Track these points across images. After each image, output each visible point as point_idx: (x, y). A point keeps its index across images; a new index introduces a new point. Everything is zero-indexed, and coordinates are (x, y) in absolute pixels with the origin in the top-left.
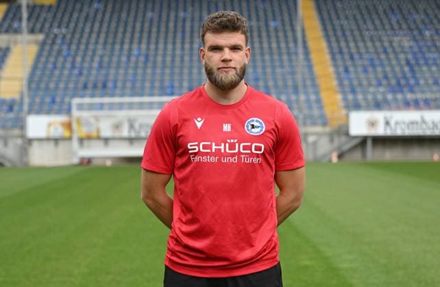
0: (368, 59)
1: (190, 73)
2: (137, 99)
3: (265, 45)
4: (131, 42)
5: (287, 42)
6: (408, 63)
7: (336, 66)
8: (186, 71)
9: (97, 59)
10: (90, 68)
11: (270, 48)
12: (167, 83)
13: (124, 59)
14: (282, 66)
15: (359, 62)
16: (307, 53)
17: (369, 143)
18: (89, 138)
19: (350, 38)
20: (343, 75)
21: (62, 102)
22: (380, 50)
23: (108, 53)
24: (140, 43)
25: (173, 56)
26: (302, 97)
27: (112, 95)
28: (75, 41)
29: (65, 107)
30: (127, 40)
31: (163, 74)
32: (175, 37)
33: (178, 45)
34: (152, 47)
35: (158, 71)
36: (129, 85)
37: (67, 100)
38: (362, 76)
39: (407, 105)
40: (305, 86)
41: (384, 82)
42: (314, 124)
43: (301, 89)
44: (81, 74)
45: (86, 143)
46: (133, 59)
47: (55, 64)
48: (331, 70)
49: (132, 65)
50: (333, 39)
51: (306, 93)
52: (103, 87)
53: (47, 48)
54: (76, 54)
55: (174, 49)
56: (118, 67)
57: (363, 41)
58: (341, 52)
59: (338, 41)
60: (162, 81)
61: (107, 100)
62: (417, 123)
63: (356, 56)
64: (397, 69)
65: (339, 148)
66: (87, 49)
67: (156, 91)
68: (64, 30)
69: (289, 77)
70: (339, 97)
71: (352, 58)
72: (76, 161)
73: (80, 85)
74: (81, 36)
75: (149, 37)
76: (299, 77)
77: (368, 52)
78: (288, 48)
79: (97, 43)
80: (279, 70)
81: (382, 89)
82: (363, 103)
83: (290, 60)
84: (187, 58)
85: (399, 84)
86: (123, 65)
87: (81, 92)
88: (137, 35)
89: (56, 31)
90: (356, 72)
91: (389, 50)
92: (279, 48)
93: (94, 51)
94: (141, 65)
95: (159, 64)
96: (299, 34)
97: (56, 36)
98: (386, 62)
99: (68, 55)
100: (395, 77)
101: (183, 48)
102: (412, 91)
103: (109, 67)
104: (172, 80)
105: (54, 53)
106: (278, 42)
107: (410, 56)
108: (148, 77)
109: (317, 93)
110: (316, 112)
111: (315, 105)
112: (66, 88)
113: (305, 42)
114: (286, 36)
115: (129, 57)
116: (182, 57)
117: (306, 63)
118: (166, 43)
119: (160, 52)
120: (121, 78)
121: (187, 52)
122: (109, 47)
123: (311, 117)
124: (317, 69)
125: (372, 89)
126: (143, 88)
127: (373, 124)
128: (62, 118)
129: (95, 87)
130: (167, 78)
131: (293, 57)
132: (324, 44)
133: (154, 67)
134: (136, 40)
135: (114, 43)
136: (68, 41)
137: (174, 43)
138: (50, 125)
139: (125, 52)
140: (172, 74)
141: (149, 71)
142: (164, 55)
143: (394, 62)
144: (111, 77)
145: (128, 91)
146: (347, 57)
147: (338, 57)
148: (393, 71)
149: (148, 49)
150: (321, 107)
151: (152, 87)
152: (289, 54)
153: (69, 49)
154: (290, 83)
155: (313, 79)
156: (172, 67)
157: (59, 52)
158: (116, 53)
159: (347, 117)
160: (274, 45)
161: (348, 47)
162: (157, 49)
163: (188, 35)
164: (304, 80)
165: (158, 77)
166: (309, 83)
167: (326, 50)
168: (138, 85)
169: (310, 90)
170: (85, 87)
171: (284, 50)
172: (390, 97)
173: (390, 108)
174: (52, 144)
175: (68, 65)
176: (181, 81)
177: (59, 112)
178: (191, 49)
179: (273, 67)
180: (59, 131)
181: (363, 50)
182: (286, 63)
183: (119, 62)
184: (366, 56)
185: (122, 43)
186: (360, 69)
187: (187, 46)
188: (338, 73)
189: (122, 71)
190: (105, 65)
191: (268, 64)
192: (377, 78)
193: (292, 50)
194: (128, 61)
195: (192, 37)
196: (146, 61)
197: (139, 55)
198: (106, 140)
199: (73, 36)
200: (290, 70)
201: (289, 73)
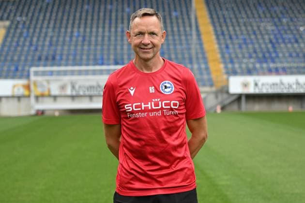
0: (242, 39)
1: (115, 49)
2: (77, 68)
3: (169, 29)
4: (73, 27)
5: (184, 27)
6: (271, 42)
7: (219, 44)
8: (112, 47)
9: (48, 39)
10: (43, 46)
11: (173, 31)
12: (99, 57)
13: (68, 39)
14: (181, 44)
15: (236, 41)
16: (199, 34)
17: (243, 99)
18: (43, 96)
19: (229, 24)
20: (225, 50)
21: (23, 70)
22: (251, 32)
23: (56, 34)
24: (79, 27)
25: (103, 37)
26: (196, 66)
27: (60, 65)
28: (32, 26)
29: (26, 73)
30: (70, 26)
31: (96, 50)
32: (104, 23)
33: (107, 29)
34: (88, 30)
35: (92, 47)
36: (71, 57)
37: (27, 68)
38: (238, 51)
39: (270, 71)
40: (197, 58)
41: (254, 55)
42: (204, 85)
43: (194, 60)
44: (36, 49)
45: (40, 99)
46: (74, 39)
47: (18, 42)
48: (216, 46)
49: (73, 43)
50: (217, 24)
51: (198, 63)
52: (52, 60)
53: (12, 31)
54: (33, 36)
55: (104, 32)
56: (63, 45)
58: (223, 34)
59: (221, 26)
60: (95, 55)
61: (55, 68)
62: (277, 84)
63: (234, 37)
64: (263, 46)
65: (222, 102)
66: (41, 31)
67: (91, 62)
68: (24, 18)
69: (186, 51)
70: (222, 66)
71: (231, 38)
72: (33, 112)
73: (36, 58)
74: (37, 23)
75: (86, 23)
76: (193, 52)
77: (242, 34)
78: (185, 31)
80: (178, 47)
81: (252, 60)
82: (239, 71)
83: (187, 40)
84: (113, 38)
85: (264, 57)
86: (67, 43)
87: (37, 63)
88: (77, 22)
89: (18, 18)
90: (234, 49)
91: (258, 32)
92: (179, 31)
93: (46, 33)
94: (80, 43)
95: (93, 43)
96: (193, 21)
97: (18, 22)
98: (255, 41)
100: (262, 51)
101: (110, 31)
102: (273, 62)
103: (57, 45)
104: (102, 54)
105: (17, 35)
106: (178, 27)
107: (272, 37)
108: (85, 52)
109: (206, 63)
110: (205, 77)
111: (204, 72)
112: (26, 60)
113: (197, 27)
114: (184, 22)
115: (71, 37)
116: (109, 37)
117: (198, 42)
118: (98, 27)
119: (94, 34)
120: (65, 52)
121: (113, 34)
122: (57, 30)
123: (202, 80)
124: (206, 46)
125: (245, 61)
126: (81, 59)
127: (245, 85)
128: (23, 82)
129: (47, 59)
130: (99, 52)
131: (189, 37)
132: (211, 28)
133: (90, 45)
134: (76, 26)
135: (60, 27)
136: (27, 26)
137: (104, 27)
138: (14, 86)
139: (68, 34)
140: (102, 50)
141: (86, 48)
142: (97, 36)
143: (261, 41)
144: (58, 52)
145: (70, 62)
146: (227, 37)
147: (221, 37)
148: (260, 47)
149: (85, 31)
150: (209, 73)
151: (88, 59)
152: (186, 35)
153: (28, 31)
154: (186, 56)
155: (203, 53)
156: (102, 45)
157: (21, 34)
158: (62, 34)
159: (228, 80)
160: (175, 29)
161: (228, 30)
162: (91, 32)
163: (113, 22)
164: (197, 53)
165: (92, 52)
166: (200, 56)
167: (213, 33)
168: (78, 57)
169: (201, 61)
170: (40, 59)
171: (182, 33)
172: (258, 66)
173: (258, 74)
174: (16, 100)
175: (27, 44)
176: (109, 55)
177: (21, 77)
178: (116, 31)
179: (175, 45)
180: (22, 91)
181: (239, 33)
182: (184, 42)
183: (64, 41)
184: (241, 37)
185: (66, 28)
186: (237, 46)
187: (113, 30)
188: (221, 49)
189: (66, 48)
190: (54, 43)
191: (171, 42)
192: (248, 52)
193: (188, 32)
194: (71, 40)
195: (116, 23)
196: (84, 40)
197: (78, 36)
198: (55, 97)
199: (31, 23)
200: (187, 47)
201: (186, 49)
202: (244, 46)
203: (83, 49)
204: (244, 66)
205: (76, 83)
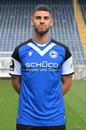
2: (5, 53)
3: (60, 30)
4: (4, 28)
5: (70, 29)
11: (62, 31)
13: (0, 35)
14: (67, 39)
16: (78, 34)
24: (7, 29)
25: (21, 34)
26: (76, 52)
30: (2, 28)
32: (22, 26)
33: (24, 30)
34: (13, 30)
36: (2, 46)
40: (77, 48)
42: (81, 64)
43: (76, 49)
46: (4, 35)
49: (4, 38)
51: (78, 51)
55: (22, 31)
69: (70, 44)
75: (11, 26)
76: (74, 44)
78: (70, 31)
80: (66, 41)
83: (71, 37)
84: (27, 35)
88: (6, 25)
92: (66, 31)
94: (7, 38)
95: (15, 38)
96: (75, 25)
101: (25, 31)
106: (66, 29)
108: (11, 43)
109: (82, 51)
110: (82, 59)
111: (81, 56)
113: (77, 29)
114: (69, 27)
116: (25, 35)
118: (18, 29)
119: (16, 33)
121: (27, 32)
123: (80, 61)
124: (82, 41)
126: (8, 48)
131: (73, 35)
133: (13, 39)
134: (6, 28)
137: (22, 29)
139: (1, 33)
141: (11, 41)
142: (18, 34)
145: (2, 49)
149: (11, 31)
150: (84, 57)
152: (70, 34)
155: (81, 45)
156: (21, 39)
160: (64, 30)
162: (14, 31)
164: (77, 45)
166: (79, 46)
168: (6, 46)
169: (79, 49)
171: (68, 32)
178: (29, 31)
179: (64, 39)
182: (69, 38)
187: (27, 30)
191: (62, 38)
193: (72, 32)
194: (2, 36)
195: (29, 26)
196: (10, 36)
197: (7, 34)
200: (71, 41)
201: (70, 42)
203: (9, 42)
205: (5, 62)
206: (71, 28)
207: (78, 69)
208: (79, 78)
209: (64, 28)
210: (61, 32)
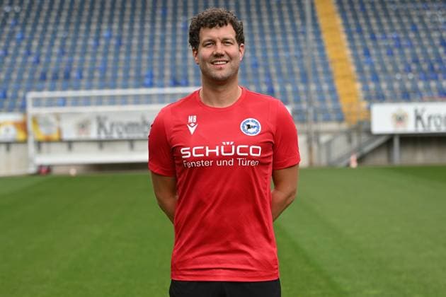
0: (393, 38)
1: (174, 59)
2: (106, 92)
3: (266, 23)
4: (100, 22)
5: (292, 20)
6: (443, 43)
7: (353, 48)
8: (168, 56)
9: (57, 43)
10: (49, 55)
11: (272, 27)
12: (144, 72)
13: (91, 42)
14: (287, 49)
15: (381, 43)
16: (318, 33)
17: (396, 142)
18: (49, 141)
19: (370, 13)
20: (363, 59)
21: (15, 97)
22: (408, 27)
23: (71, 35)
24: (111, 22)
25: (152, 38)
26: (313, 87)
27: (77, 88)
28: (31, 21)
29: (19, 103)
30: (95, 20)
31: (139, 61)
32: (154, 15)
33: (158, 25)
34: (126, 27)
35: (134, 57)
36: (97, 74)
37: (21, 94)
38: (386, 59)
39: (443, 95)
40: (316, 73)
41: (414, 67)
42: (327, 120)
43: (311, 77)
44: (38, 61)
45: (44, 146)
46: (102, 42)
47: (5, 49)
48: (348, 52)
49: (101, 49)
50: (349, 14)
51: (318, 82)
52: (65, 78)
54: (32, 38)
55: (153, 30)
56: (84, 53)
57: (387, 16)
58: (360, 31)
59: (355, 17)
60: (138, 70)
61: (70, 93)
63: (379, 36)
64: (430, 50)
65: (359, 148)
66: (45, 31)
67: (131, 82)
68: (17, 8)
69: (295, 62)
70: (358, 86)
71: (373, 38)
72: (32, 170)
73: (38, 76)
74: (38, 15)
75: (122, 15)
76: (307, 62)
77: (393, 30)
78: (294, 26)
79: (57, 23)
80: (282, 54)
81: (411, 76)
82: (387, 94)
83: (297, 42)
84: (169, 41)
85: (432, 68)
86: (90, 50)
87: (38, 85)
88: (107, 13)
89: (7, 9)
90: (379, 55)
91: (420, 27)
92: (283, 26)
93: (54, 33)
94: (112, 49)
95: (135, 49)
96: (308, 9)
97: (7, 15)
98: (415, 43)
99: (22, 38)
100: (427, 60)
101: (164, 29)
103: (73, 53)
104: (151, 69)
105: (5, 36)
106: (282, 19)
108: (121, 65)
109: (331, 82)
110: (330, 105)
111: (328, 97)
112: (20, 80)
113: (314, 19)
114: (291, 12)
115: (97, 39)
116: (163, 39)
117: (315, 45)
118: (143, 22)
119: (136, 33)
120: (87, 65)
121: (169, 33)
122: (72, 28)
123: (324, 111)
124: (330, 53)
125: (398, 76)
126: (115, 78)
127: (400, 119)
128: (15, 117)
129: (55, 77)
130: (144, 65)
131: (301, 38)
132: (339, 21)
133: (129, 53)
134: (106, 20)
135: (79, 23)
136: (21, 21)
137: (153, 22)
139: (93, 35)
140: (151, 61)
141: (122, 57)
142: (141, 38)
143: (426, 42)
144: (75, 66)
145: (96, 82)
146: (367, 36)
147: (356, 36)
148: (425, 53)
149: (121, 29)
150: (336, 99)
151: (127, 77)
152: (295, 34)
153: (23, 31)
154: (297, 69)
155: (326, 64)
156: (151, 52)
157: (11, 34)
158: (82, 35)
159: (369, 109)
160: (277, 23)
161: (368, 23)
162: (131, 30)
163: (170, 11)
164: (314, 65)
165: (133, 65)
166: (320, 69)
167: (342, 29)
168: (109, 74)
169: (322, 78)
170: (43, 78)
171: (289, 30)
172: (421, 85)
173: (422, 100)
174: (3, 148)
175: (22, 51)
176: (162, 69)
177: (10, 110)
178: (174, 29)
179: (276, 50)
180: (13, 134)
181: (387, 28)
182: (292, 45)
183: (85, 47)
184: (390, 35)
185: (89, 23)
186: (384, 52)
187: (169, 25)
188: (356, 57)
189: (88, 58)
190: (67, 50)
191: (269, 46)
192: (405, 62)
193: (299, 29)
194: (97, 45)
195: (175, 13)
196: (119, 44)
197: (110, 37)
198: (70, 143)
199: (28, 15)
200: (297, 53)
201: (296, 57)
202: (396, 51)
203: (116, 61)
204: (396, 85)
205: (105, 118)
206: (297, 15)
207: (318, 134)
208: (324, 161)
209: (276, 16)
210: (267, 30)
